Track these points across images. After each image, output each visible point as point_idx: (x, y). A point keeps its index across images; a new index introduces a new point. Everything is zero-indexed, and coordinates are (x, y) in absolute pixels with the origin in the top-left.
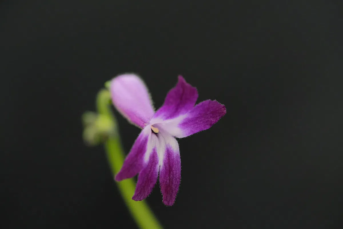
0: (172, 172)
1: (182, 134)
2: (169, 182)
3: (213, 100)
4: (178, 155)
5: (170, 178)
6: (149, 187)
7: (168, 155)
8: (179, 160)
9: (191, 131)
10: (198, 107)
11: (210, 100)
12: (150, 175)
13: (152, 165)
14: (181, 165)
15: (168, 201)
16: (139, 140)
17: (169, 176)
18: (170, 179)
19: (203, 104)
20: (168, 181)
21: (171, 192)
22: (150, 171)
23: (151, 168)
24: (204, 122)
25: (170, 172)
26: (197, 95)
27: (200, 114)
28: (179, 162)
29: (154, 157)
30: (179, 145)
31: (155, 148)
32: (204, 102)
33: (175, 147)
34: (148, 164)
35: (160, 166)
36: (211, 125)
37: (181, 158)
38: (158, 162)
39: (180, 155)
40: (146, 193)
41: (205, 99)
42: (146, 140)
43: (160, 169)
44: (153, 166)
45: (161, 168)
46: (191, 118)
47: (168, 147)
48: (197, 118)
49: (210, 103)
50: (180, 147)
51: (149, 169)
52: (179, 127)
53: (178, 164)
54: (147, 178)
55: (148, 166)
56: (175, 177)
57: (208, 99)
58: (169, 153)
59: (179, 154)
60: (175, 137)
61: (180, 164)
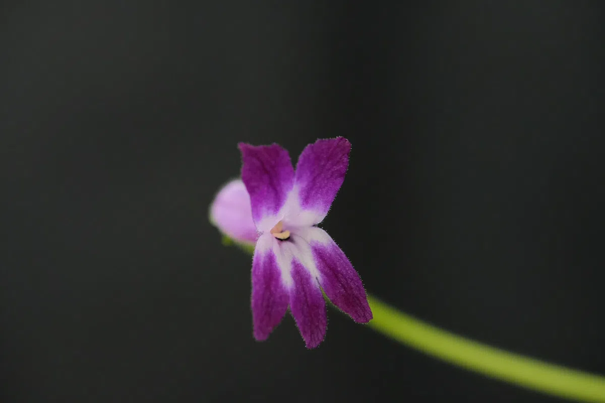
0: (340, 275)
1: (318, 214)
2: (345, 290)
3: (315, 142)
4: (333, 245)
5: (341, 284)
6: (320, 317)
7: (318, 255)
8: (339, 252)
9: (326, 202)
10: (301, 165)
11: (309, 145)
12: (308, 299)
13: (302, 285)
14: (347, 256)
15: (363, 316)
16: (258, 264)
17: (340, 282)
18: (343, 286)
19: (304, 156)
20: (342, 290)
21: (357, 302)
22: (305, 295)
23: (304, 291)
24: (328, 179)
25: (337, 277)
26: (285, 152)
27: (312, 172)
28: (341, 253)
29: (299, 273)
30: (327, 232)
31: (294, 259)
32: (303, 153)
33: (323, 238)
34: (296, 287)
35: (317, 278)
36: (341, 175)
37: (340, 246)
38: (310, 276)
39: (337, 244)
40: (321, 327)
41: (302, 149)
42: (271, 259)
43: (318, 282)
44: (305, 286)
45: (320, 279)
46: (306, 187)
47: (314, 245)
48: (314, 181)
49: (312, 148)
50: (330, 234)
51: (303, 293)
52: (304, 209)
53: (341, 258)
54: (308, 306)
55: (297, 290)
56: (349, 278)
57: (306, 145)
58: (319, 253)
59: (334, 243)
60: (314, 226)
61: (344, 256)
